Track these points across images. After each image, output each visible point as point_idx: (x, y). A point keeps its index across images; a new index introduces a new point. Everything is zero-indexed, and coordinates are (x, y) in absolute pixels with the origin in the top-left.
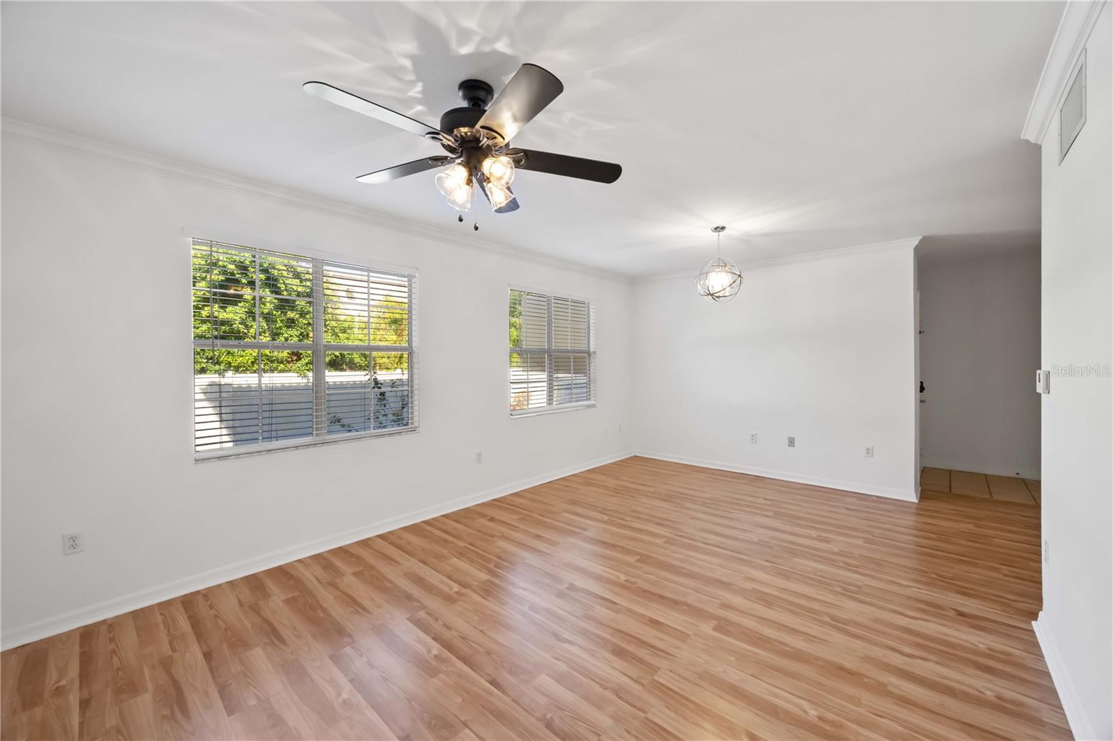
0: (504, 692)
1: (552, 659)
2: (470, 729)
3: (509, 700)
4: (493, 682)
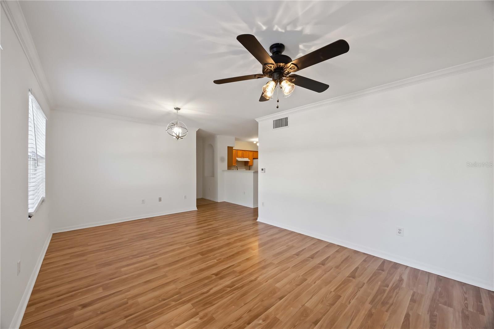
0: (286, 295)
1: (266, 283)
2: (305, 304)
3: (289, 295)
4: (281, 298)
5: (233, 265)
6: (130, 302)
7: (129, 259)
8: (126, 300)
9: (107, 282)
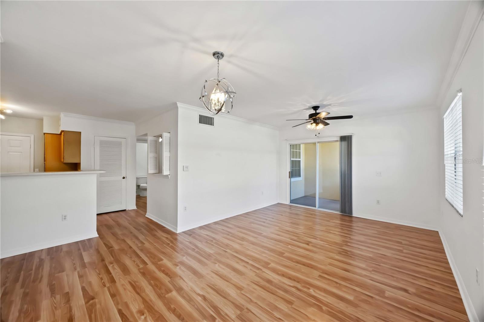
5: (291, 239)
6: (371, 269)
7: (331, 308)
8: (372, 272)
9: (377, 297)
